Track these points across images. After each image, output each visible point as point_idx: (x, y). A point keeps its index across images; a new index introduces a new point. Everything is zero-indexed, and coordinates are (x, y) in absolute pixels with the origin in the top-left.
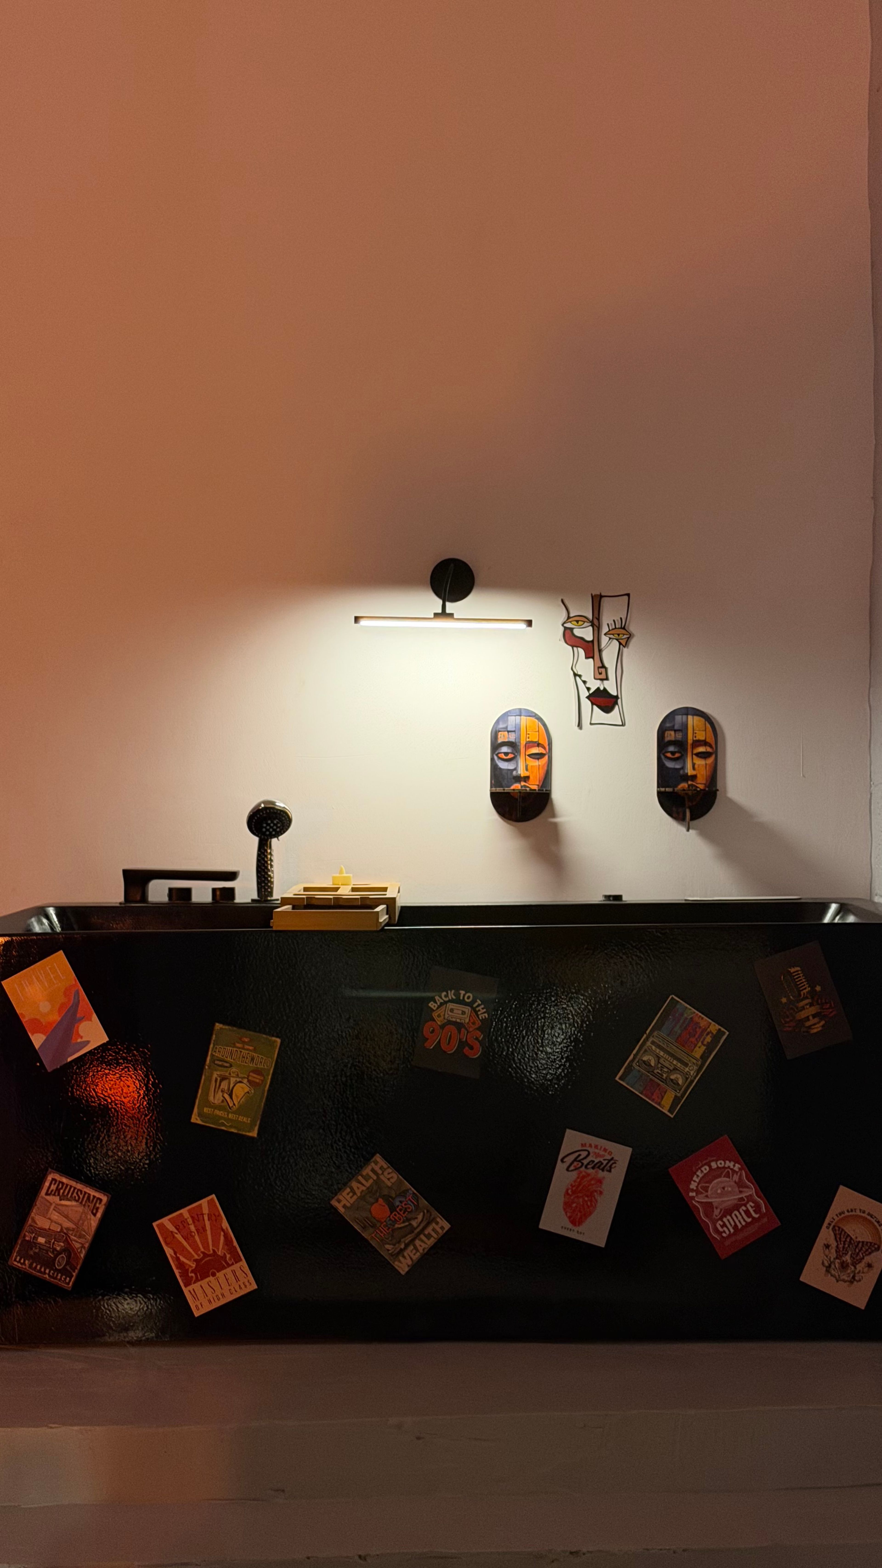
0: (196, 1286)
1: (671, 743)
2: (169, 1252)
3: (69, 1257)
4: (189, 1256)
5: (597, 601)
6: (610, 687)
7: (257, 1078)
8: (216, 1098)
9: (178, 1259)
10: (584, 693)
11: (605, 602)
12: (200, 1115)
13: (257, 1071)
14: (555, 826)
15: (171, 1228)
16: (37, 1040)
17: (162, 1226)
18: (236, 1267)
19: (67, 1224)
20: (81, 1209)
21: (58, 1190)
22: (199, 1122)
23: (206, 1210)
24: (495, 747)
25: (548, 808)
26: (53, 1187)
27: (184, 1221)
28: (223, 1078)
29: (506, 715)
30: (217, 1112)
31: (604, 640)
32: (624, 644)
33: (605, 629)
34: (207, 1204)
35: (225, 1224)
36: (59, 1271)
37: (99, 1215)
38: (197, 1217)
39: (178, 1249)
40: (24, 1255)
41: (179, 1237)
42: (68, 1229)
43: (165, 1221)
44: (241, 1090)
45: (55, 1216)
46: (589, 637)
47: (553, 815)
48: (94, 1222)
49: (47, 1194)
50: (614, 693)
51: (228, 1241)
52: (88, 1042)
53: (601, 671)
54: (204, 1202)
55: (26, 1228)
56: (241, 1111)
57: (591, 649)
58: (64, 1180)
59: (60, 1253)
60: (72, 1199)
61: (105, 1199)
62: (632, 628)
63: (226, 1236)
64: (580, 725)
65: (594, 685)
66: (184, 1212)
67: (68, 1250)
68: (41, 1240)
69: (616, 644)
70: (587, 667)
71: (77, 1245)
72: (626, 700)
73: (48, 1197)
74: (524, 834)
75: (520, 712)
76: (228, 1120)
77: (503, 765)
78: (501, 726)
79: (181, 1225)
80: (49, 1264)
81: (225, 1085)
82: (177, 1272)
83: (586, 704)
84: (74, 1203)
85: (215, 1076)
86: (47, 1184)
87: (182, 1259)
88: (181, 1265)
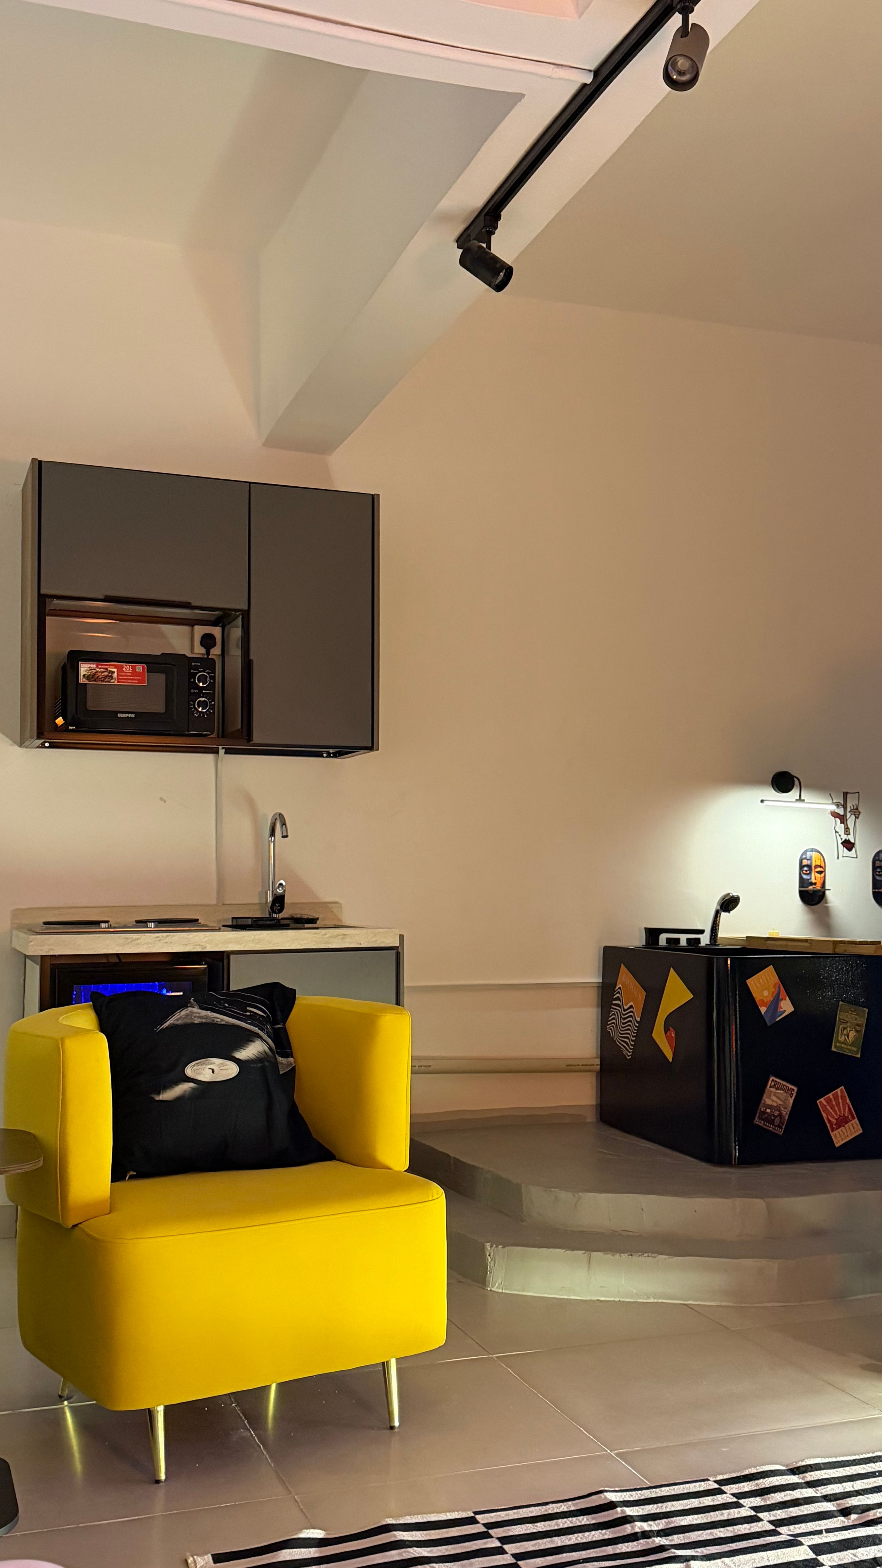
0: (836, 1132)
1: (879, 867)
2: (824, 1115)
3: (780, 1118)
4: (833, 1117)
5: (845, 795)
6: (851, 838)
7: (858, 1028)
8: (842, 1039)
9: (828, 1119)
10: (840, 841)
11: (849, 795)
12: (836, 1047)
13: (858, 1025)
14: (827, 908)
15: (825, 1103)
16: (763, 1010)
17: (821, 1102)
18: (853, 1122)
19: (780, 1102)
20: (785, 1094)
21: (775, 1085)
22: (835, 1050)
23: (839, 1094)
24: (801, 867)
25: (824, 899)
26: (773, 1084)
27: (830, 1100)
28: (845, 1028)
29: (806, 852)
30: (843, 1045)
31: (848, 815)
32: (857, 818)
33: (849, 809)
35: (848, 1101)
36: (776, 1126)
37: (793, 1097)
38: (836, 1097)
39: (828, 1113)
40: (761, 1118)
41: (828, 1107)
42: (780, 1105)
43: (822, 1100)
44: (852, 1034)
45: (774, 1098)
46: (842, 813)
47: (826, 903)
48: (791, 1101)
49: (770, 1087)
50: (852, 841)
51: (850, 1109)
52: (785, 1011)
53: (847, 830)
54: (839, 1090)
55: (761, 1105)
56: (852, 1044)
57: (843, 819)
58: (778, 1080)
59: (777, 1117)
60: (781, 1089)
61: (796, 1089)
62: (860, 809)
63: (849, 1106)
64: (838, 858)
65: (844, 837)
66: (830, 1095)
67: (780, 1115)
68: (768, 1111)
69: (853, 817)
70: (841, 828)
71: (784, 1113)
72: (857, 845)
73: (771, 1089)
74: (813, 912)
75: (812, 850)
76: (848, 1049)
77: (805, 877)
78: (804, 857)
80: (772, 1122)
81: (845, 1032)
82: (828, 1125)
83: (841, 846)
84: (782, 1092)
85: (841, 1027)
86: (770, 1082)
87: (830, 1119)
88: (830, 1121)
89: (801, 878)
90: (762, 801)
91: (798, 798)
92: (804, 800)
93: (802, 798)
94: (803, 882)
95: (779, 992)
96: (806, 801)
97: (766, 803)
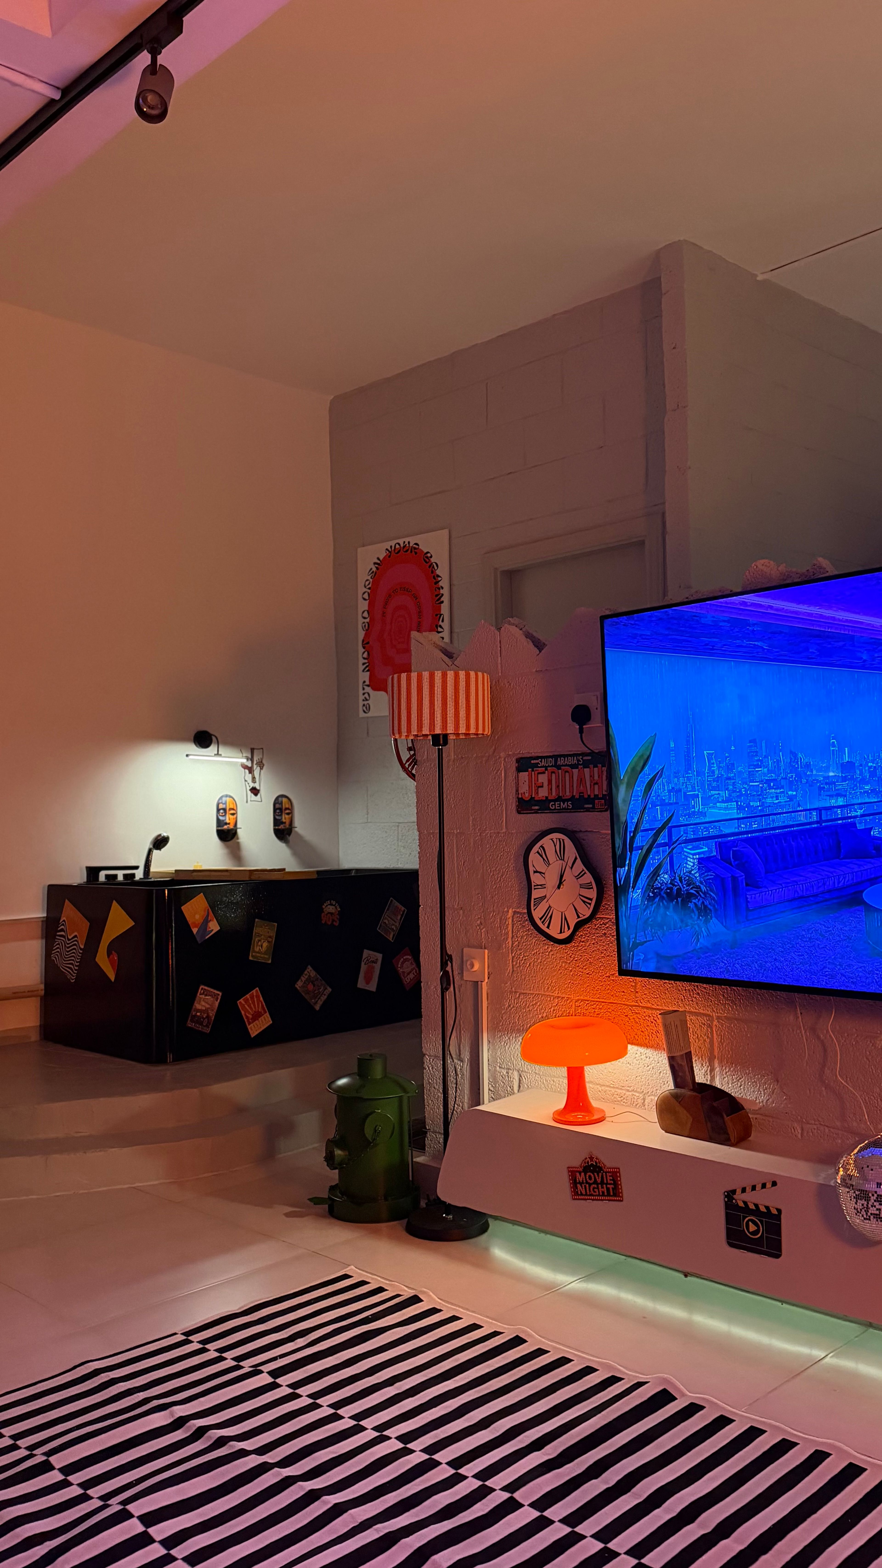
0: (252, 1025)
1: (277, 809)
2: (243, 1013)
3: (208, 1020)
4: (249, 1013)
5: (252, 750)
6: (257, 786)
7: (270, 940)
8: (257, 949)
9: (246, 1015)
10: (248, 788)
11: (255, 751)
12: (252, 956)
13: (270, 937)
14: (238, 843)
15: (243, 1002)
16: (195, 930)
17: (240, 1002)
18: (265, 1015)
19: (208, 1006)
20: (212, 999)
21: (204, 992)
22: (252, 959)
23: (255, 994)
24: (218, 810)
25: (236, 836)
26: (202, 991)
27: (248, 999)
28: (259, 941)
29: (222, 797)
30: (258, 955)
31: (255, 766)
32: (261, 769)
33: (255, 762)
34: (256, 991)
35: (261, 999)
36: (204, 1026)
37: (219, 1001)
38: (252, 997)
39: (246, 1011)
40: (192, 1021)
41: (246, 1006)
42: (208, 1008)
43: (241, 1000)
44: (265, 945)
45: (203, 1003)
46: (250, 765)
47: (238, 839)
48: (217, 1004)
49: (200, 994)
50: (258, 788)
51: (262, 1006)
52: (212, 930)
53: (254, 779)
54: (254, 991)
55: (193, 1010)
56: (265, 953)
57: (251, 770)
58: (206, 988)
59: (205, 1019)
60: (209, 995)
61: (220, 994)
62: (264, 762)
63: (262, 1003)
64: (247, 802)
65: (252, 785)
66: (248, 996)
67: (208, 1017)
68: (198, 1014)
69: (259, 768)
70: (249, 777)
71: (211, 1015)
72: (262, 792)
73: (201, 996)
74: (227, 847)
75: (227, 796)
76: (261, 957)
77: (221, 818)
78: (220, 801)
79: (246, 1001)
80: (201, 1024)
81: (260, 943)
82: (246, 1020)
83: (249, 792)
84: (210, 997)
85: (256, 940)
86: (200, 990)
88: (247, 1017)
89: (218, 820)
90: (187, 756)
91: (216, 753)
92: (221, 755)
93: (220, 753)
94: (219, 823)
95: (208, 915)
96: (223, 755)
97: (190, 757)
